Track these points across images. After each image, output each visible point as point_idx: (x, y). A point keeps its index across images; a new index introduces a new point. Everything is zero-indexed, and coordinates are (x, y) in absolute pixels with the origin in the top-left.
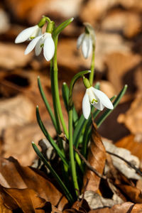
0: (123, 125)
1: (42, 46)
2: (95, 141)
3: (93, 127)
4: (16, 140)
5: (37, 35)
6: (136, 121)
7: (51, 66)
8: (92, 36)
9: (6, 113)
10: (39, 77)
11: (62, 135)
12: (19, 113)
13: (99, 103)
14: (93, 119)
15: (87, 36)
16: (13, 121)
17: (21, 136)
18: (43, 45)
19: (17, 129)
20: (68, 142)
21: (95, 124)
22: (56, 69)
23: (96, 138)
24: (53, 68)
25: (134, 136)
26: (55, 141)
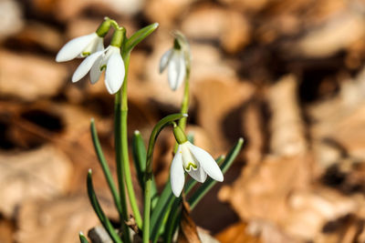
0: (227, 204)
1: (104, 68)
2: (186, 233)
3: (184, 208)
4: (39, 224)
5: (95, 50)
6: (248, 198)
7: (116, 102)
8: (185, 53)
9: (23, 176)
10: (93, 120)
11: (131, 222)
12: (44, 177)
13: (199, 170)
14: (184, 196)
15: (176, 52)
16: (35, 191)
17: (48, 217)
18: (105, 66)
19: (42, 206)
20: (140, 233)
21: (186, 204)
22: (124, 108)
23: (188, 228)
24: (119, 106)
25: (246, 224)
26: (117, 231)
